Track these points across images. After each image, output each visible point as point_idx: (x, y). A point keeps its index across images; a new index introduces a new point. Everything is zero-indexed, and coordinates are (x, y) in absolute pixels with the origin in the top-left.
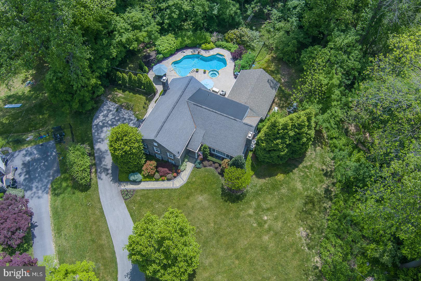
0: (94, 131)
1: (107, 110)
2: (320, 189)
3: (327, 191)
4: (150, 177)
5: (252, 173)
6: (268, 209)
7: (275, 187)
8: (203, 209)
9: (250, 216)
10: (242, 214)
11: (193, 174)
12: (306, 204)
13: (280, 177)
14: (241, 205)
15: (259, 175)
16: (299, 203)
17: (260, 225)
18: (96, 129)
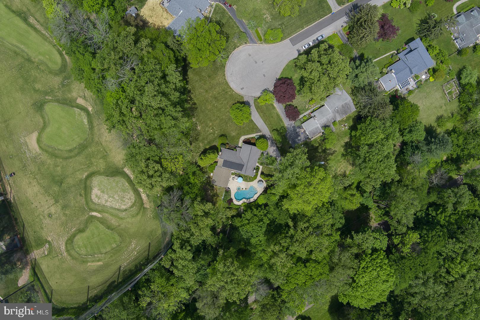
4: (252, 138)
5: (217, 146)
6: (211, 134)
13: (207, 147)
14: (220, 134)
17: (213, 128)
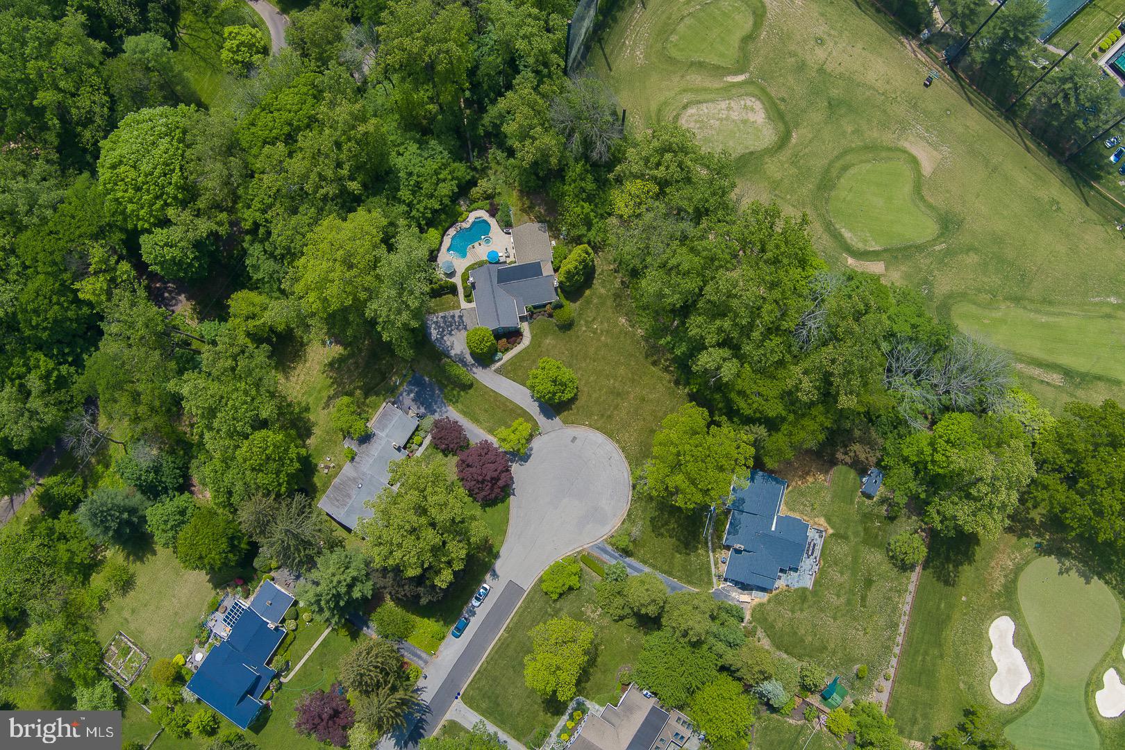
0: (439, 346)
1: (433, 324)
4: (507, 350)
5: (568, 302)
6: (593, 320)
7: (588, 302)
8: (554, 347)
9: (585, 331)
10: (579, 333)
11: (531, 329)
12: (614, 300)
13: (588, 292)
14: (575, 328)
15: (574, 301)
16: (609, 303)
17: (595, 333)
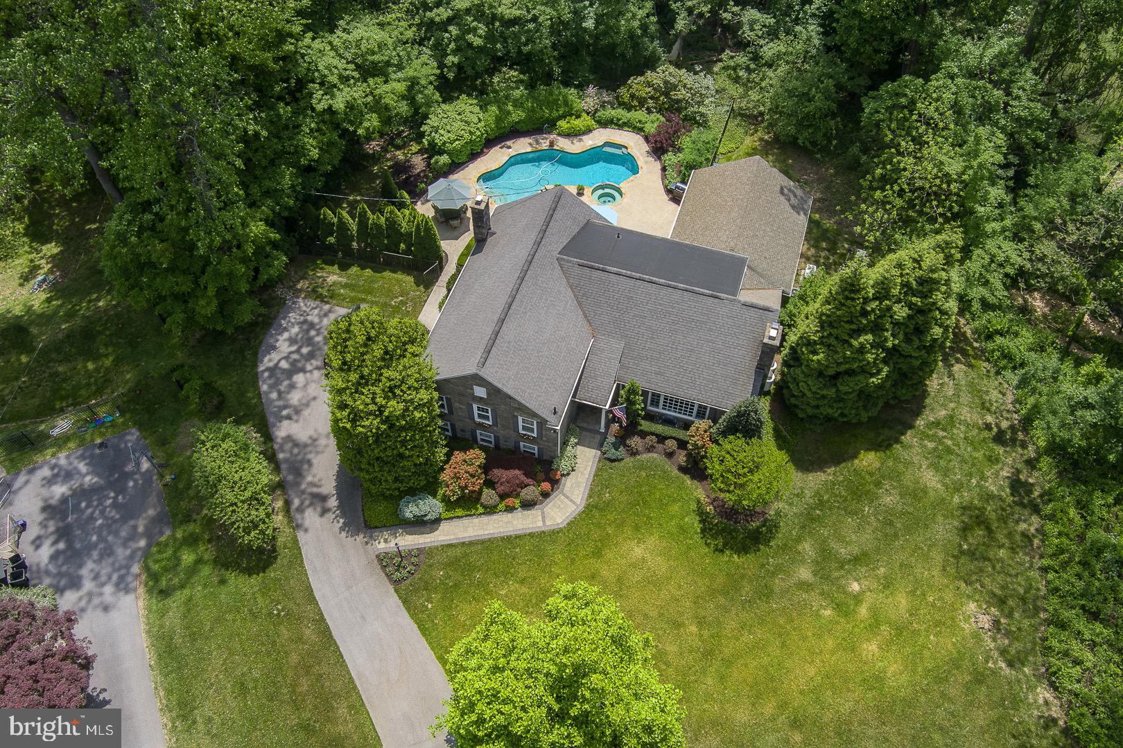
0: (264, 388)
1: (298, 323)
2: (996, 482)
3: (1016, 485)
4: (467, 502)
6: (856, 560)
7: (859, 492)
8: (653, 582)
9: (804, 586)
11: (599, 483)
12: (965, 530)
13: (868, 460)
14: (769, 556)
15: (805, 462)
16: (944, 530)
17: (844, 609)
18: (271, 382)
